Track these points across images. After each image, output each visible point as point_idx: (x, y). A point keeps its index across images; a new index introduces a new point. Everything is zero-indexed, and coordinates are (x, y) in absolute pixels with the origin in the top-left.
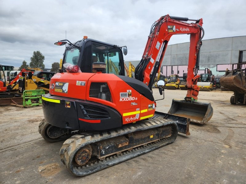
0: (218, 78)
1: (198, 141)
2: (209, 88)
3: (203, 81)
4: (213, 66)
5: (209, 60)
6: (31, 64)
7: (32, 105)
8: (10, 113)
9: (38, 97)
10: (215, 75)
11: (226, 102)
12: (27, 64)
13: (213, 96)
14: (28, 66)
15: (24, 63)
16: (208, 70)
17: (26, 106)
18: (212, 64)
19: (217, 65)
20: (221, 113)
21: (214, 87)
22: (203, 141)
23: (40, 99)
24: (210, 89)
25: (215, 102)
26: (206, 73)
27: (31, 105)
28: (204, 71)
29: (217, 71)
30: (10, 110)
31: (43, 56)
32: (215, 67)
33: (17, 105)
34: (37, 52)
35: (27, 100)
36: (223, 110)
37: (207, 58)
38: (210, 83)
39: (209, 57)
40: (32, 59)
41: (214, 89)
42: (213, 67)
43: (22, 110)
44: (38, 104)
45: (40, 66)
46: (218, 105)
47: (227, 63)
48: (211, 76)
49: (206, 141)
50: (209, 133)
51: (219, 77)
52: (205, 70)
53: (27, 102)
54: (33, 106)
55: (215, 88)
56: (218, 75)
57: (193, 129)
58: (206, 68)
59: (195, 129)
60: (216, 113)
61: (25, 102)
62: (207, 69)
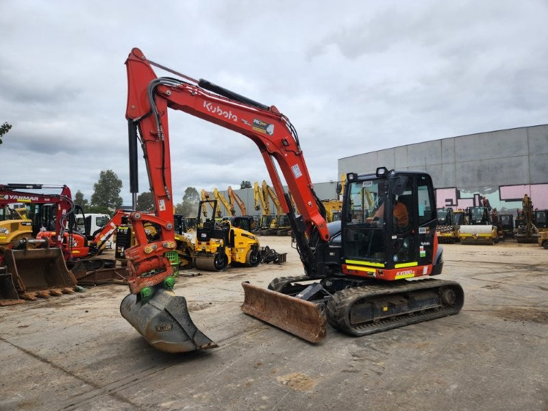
0: (505, 215)
1: (526, 338)
2: (490, 237)
3: (474, 223)
4: (490, 189)
5: (479, 176)
6: (95, 199)
10: (499, 209)
11: (539, 267)
12: (84, 198)
13: (504, 255)
14: (86, 201)
15: (79, 195)
16: (480, 198)
18: (489, 186)
19: (500, 187)
20: (542, 289)
21: (501, 235)
22: (536, 338)
24: (493, 239)
25: (516, 267)
26: (477, 204)
28: (472, 200)
29: (501, 200)
31: (119, 179)
32: (495, 191)
34: (108, 171)
36: (543, 284)
37: (476, 173)
38: (491, 226)
39: (479, 171)
40: (97, 187)
41: (501, 239)
42: (490, 192)
45: (112, 201)
46: (528, 274)
47: (521, 183)
48: (491, 212)
49: (541, 338)
50: (539, 325)
51: (507, 213)
52: (474, 199)
55: (502, 237)
56: (503, 208)
57: (504, 318)
58: (475, 195)
59: (508, 318)
60: (533, 289)
62: (477, 197)
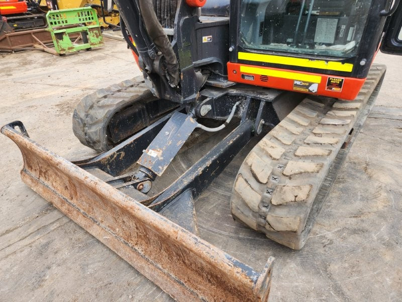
7: (74, 50)
8: (28, 73)
9: (84, 28)
17: (62, 53)
23: (89, 33)
27: (72, 48)
30: (30, 63)
33: (46, 49)
35: (60, 36)
43: (54, 64)
44: (87, 46)
53: (60, 41)
54: (78, 53)
61: (57, 42)
